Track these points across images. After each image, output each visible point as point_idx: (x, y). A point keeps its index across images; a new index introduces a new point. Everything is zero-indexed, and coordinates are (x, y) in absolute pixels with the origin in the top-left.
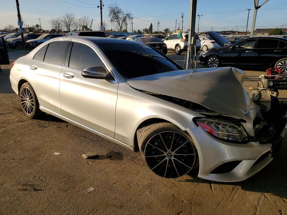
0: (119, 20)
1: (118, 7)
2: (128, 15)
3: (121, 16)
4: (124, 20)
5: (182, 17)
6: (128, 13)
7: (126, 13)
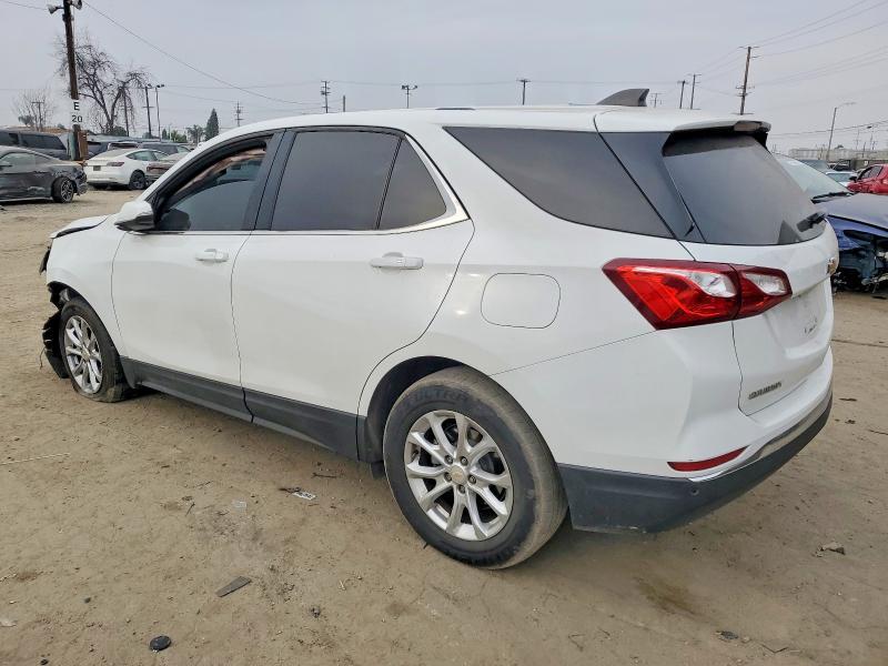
0: (101, 93)
1: (93, 44)
2: (134, 75)
3: (106, 76)
4: (122, 92)
5: (325, 93)
6: (136, 69)
7: (127, 70)
